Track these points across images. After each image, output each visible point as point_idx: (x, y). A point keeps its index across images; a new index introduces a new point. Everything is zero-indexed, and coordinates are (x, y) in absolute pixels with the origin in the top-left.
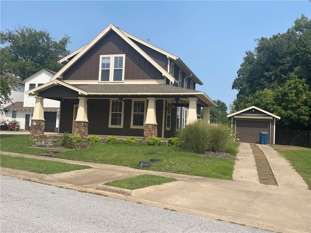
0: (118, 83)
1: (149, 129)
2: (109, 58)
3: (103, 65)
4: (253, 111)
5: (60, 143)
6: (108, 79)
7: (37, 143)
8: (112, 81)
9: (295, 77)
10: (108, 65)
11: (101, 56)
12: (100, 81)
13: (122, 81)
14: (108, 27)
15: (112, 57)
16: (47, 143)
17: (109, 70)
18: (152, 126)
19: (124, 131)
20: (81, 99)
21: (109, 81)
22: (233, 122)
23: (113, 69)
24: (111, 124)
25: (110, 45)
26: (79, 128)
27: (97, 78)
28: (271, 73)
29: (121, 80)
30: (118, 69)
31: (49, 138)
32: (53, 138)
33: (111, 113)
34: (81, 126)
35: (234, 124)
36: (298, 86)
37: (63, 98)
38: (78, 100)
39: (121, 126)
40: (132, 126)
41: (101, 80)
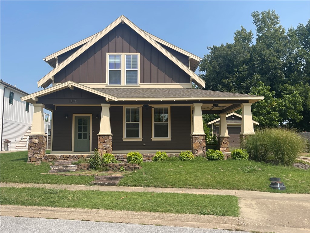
0: (132, 86)
1: (199, 141)
2: (119, 57)
3: (111, 65)
4: (233, 117)
5: (85, 164)
6: (119, 82)
7: (52, 167)
8: (125, 84)
9: (263, 84)
10: (118, 65)
11: (108, 54)
12: (108, 85)
13: (138, 85)
14: (118, 19)
15: (123, 56)
16: (68, 166)
17: (120, 71)
18: (203, 137)
19: (144, 144)
20: (104, 106)
21: (120, 84)
22: (213, 129)
23: (126, 70)
24: (126, 137)
25: (119, 40)
26: (104, 143)
27: (103, 81)
28: (229, 81)
29: (136, 83)
30: (132, 70)
31: (59, 159)
32: (66, 158)
33: (125, 123)
34: (107, 140)
35: (214, 131)
36: (265, 93)
37: (56, 105)
38: (101, 107)
39: (140, 138)
40: (154, 138)
41: (110, 84)
